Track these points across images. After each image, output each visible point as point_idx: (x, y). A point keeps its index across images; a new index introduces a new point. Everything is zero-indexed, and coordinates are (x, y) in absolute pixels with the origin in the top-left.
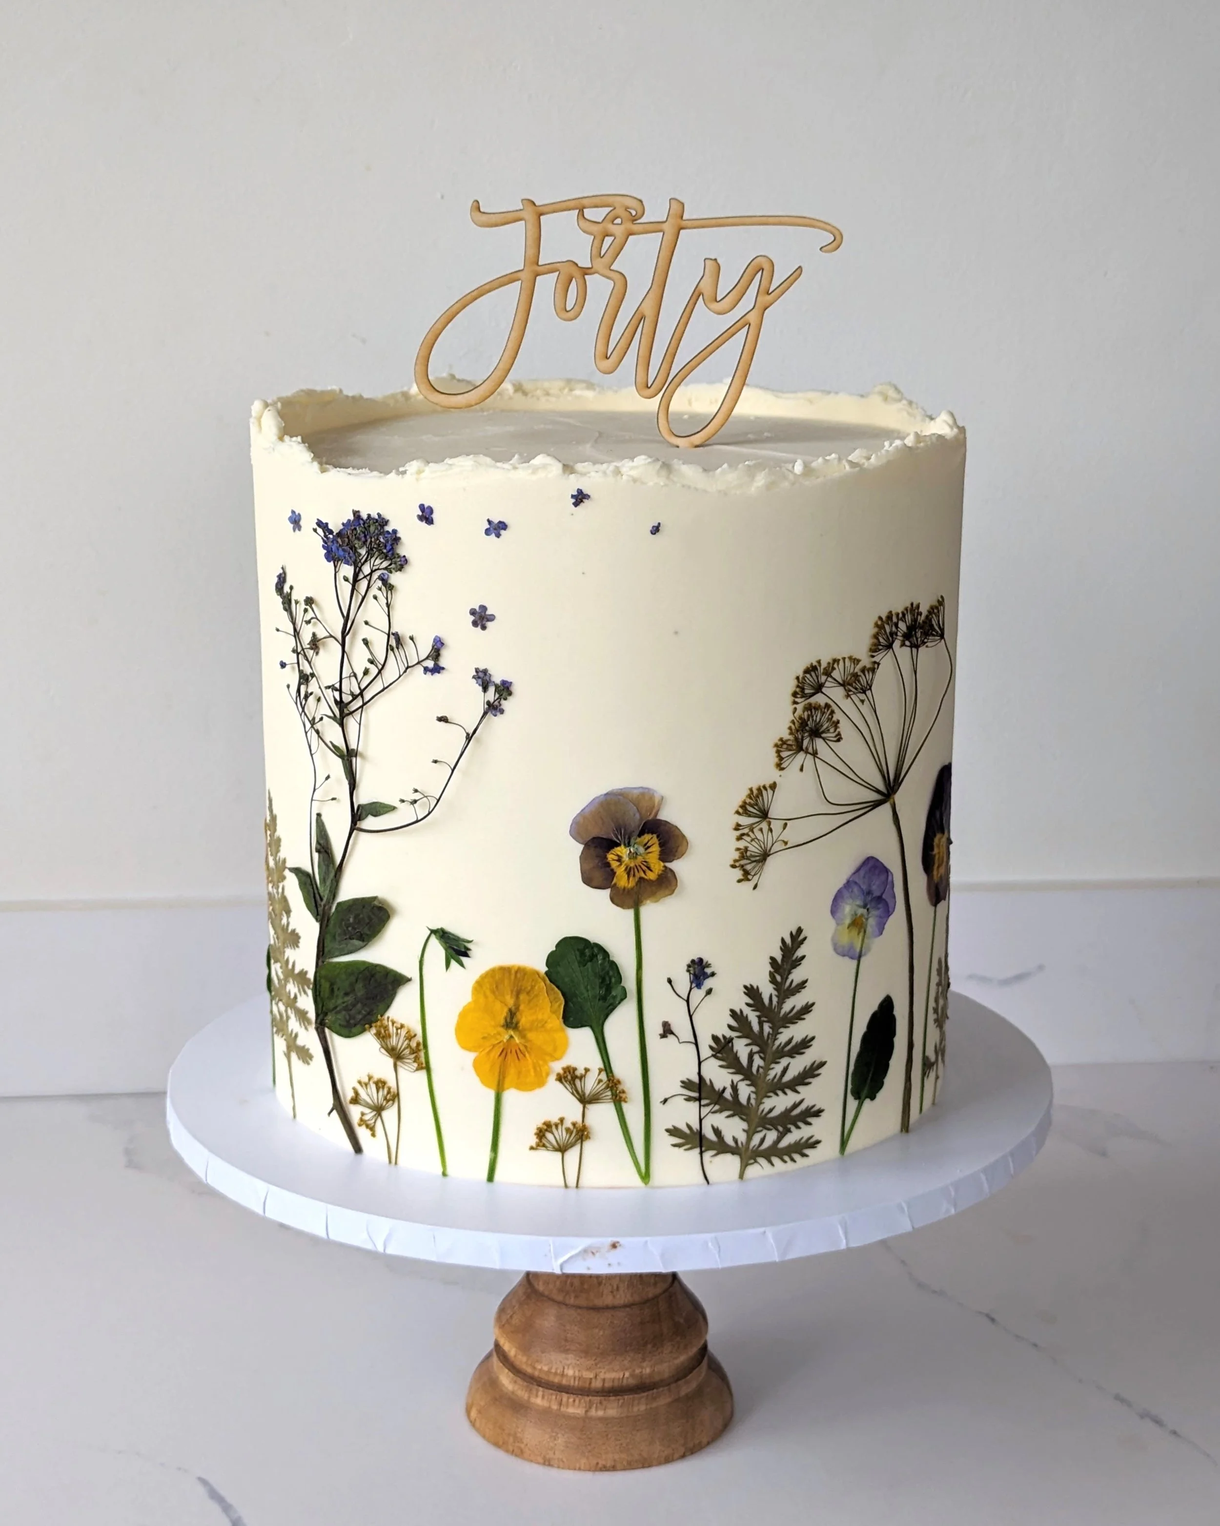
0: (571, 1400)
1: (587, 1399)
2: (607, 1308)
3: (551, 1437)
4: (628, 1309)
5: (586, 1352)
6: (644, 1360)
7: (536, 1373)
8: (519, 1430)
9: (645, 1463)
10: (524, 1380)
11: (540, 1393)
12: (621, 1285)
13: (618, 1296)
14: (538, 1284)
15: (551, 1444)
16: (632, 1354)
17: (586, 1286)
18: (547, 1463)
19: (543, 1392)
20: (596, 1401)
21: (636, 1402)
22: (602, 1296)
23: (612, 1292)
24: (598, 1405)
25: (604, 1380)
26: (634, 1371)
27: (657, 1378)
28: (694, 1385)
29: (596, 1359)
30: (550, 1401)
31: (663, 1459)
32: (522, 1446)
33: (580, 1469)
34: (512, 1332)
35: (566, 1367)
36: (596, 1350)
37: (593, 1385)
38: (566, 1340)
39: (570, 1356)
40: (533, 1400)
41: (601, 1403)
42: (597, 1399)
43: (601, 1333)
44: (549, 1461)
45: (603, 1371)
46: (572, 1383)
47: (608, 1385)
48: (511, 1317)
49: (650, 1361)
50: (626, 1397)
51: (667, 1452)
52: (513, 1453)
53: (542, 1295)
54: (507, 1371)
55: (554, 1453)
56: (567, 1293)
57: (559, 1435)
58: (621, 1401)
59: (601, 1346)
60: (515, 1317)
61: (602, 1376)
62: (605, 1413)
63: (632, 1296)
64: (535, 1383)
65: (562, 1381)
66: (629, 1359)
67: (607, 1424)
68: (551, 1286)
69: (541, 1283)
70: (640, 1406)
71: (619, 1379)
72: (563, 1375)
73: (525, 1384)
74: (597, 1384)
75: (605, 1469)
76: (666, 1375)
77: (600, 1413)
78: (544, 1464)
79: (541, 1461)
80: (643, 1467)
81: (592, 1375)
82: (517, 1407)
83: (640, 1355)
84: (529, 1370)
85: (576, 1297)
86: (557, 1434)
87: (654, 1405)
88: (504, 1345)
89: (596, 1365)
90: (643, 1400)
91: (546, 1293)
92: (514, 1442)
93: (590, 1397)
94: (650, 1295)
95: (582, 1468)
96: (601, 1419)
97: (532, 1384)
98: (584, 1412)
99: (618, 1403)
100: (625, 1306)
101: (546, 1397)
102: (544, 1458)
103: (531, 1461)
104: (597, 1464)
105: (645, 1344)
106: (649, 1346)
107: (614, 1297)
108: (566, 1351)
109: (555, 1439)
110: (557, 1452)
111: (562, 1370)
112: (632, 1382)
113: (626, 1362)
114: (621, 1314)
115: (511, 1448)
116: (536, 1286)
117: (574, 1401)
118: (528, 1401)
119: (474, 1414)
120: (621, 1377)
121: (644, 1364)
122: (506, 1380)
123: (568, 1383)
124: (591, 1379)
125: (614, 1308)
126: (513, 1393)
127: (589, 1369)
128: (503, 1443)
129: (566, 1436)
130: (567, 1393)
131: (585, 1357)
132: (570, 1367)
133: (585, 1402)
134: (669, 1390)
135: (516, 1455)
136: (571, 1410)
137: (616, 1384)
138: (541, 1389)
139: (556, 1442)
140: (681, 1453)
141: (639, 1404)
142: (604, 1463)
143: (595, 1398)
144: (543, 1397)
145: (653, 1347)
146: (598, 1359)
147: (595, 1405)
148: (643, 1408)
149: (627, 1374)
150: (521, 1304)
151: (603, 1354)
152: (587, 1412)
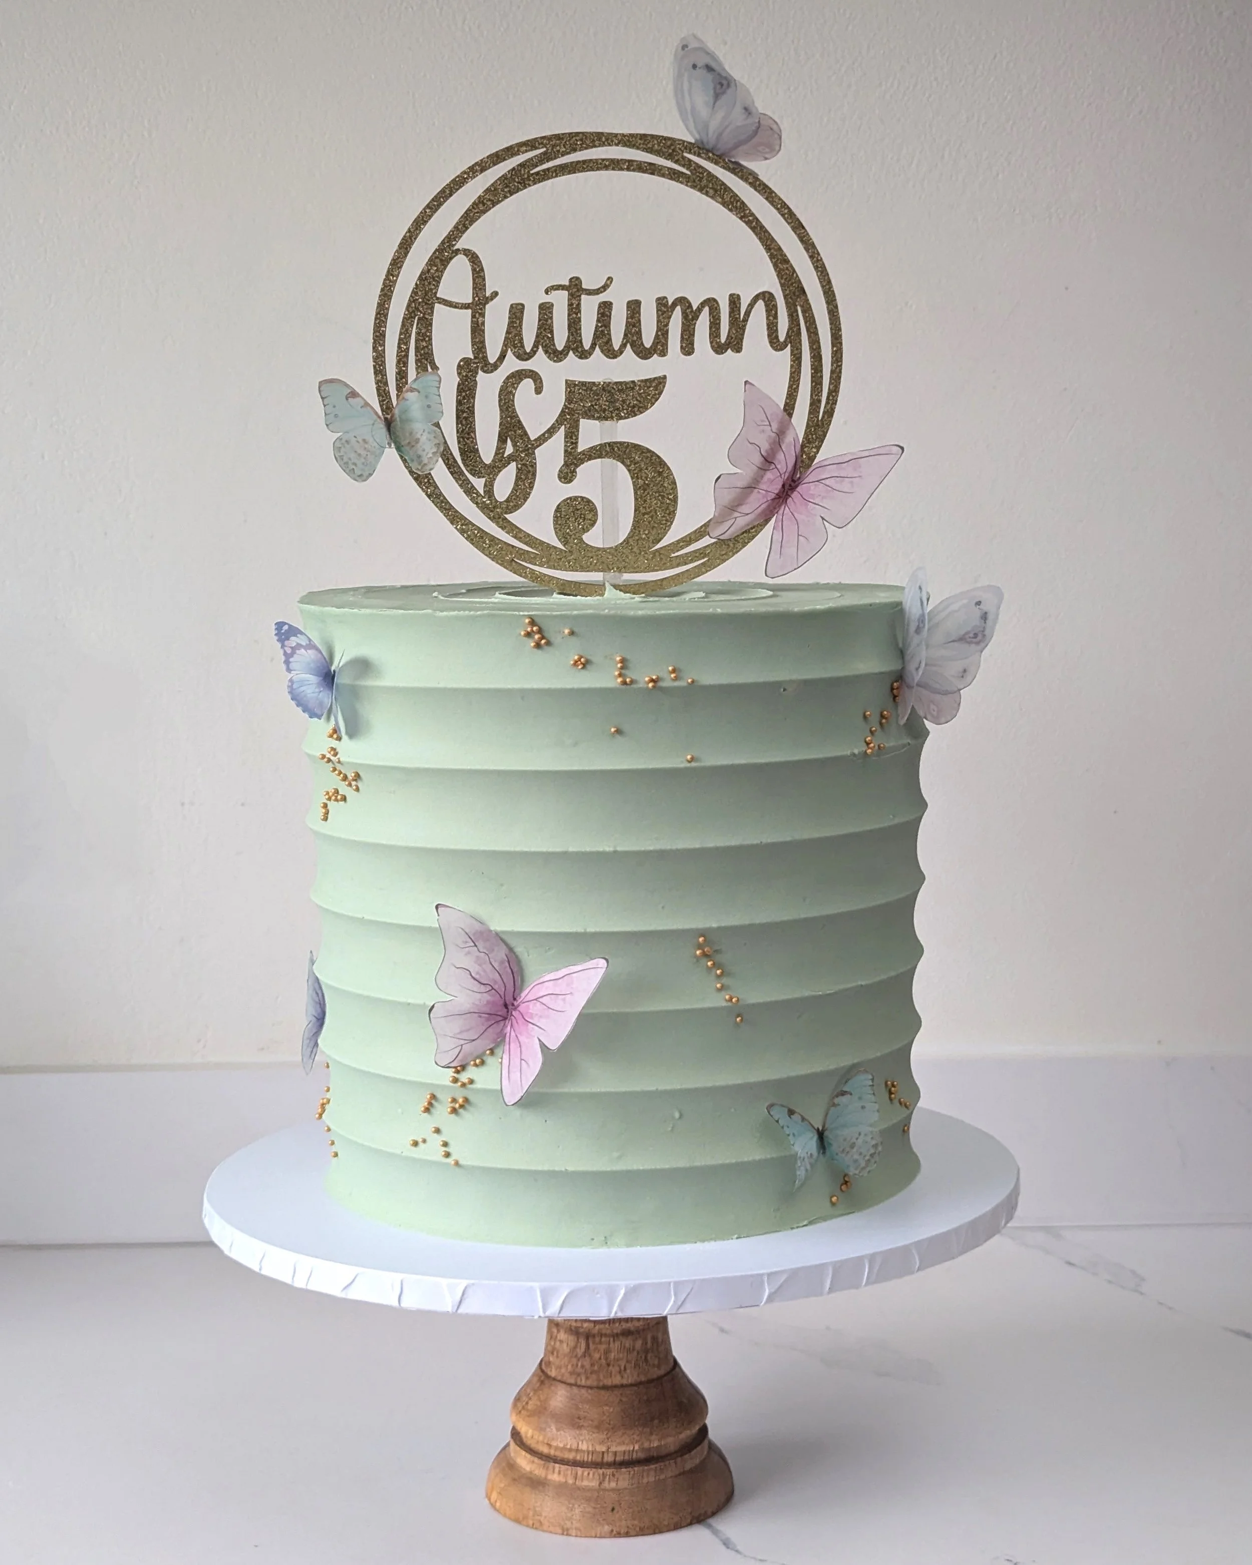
0: (586, 1474)
1: (601, 1471)
2: (616, 1387)
3: (568, 1508)
4: (636, 1388)
5: (598, 1428)
6: (651, 1434)
7: (552, 1452)
8: (538, 1504)
9: (656, 1529)
10: (541, 1458)
11: (557, 1470)
12: (628, 1366)
13: (626, 1376)
14: (551, 1371)
15: (569, 1515)
16: (640, 1429)
17: (596, 1368)
18: (565, 1532)
19: (560, 1467)
20: (608, 1473)
21: (645, 1474)
22: (611, 1376)
23: (620, 1372)
24: (611, 1476)
25: (615, 1453)
26: (642, 1444)
27: (664, 1452)
28: (697, 1461)
29: (607, 1434)
30: (565, 1476)
31: (672, 1526)
32: (542, 1519)
33: (596, 1537)
34: (529, 1416)
35: (580, 1443)
36: (608, 1426)
37: (605, 1459)
38: (579, 1418)
39: (584, 1432)
40: (550, 1477)
41: (614, 1475)
42: (609, 1472)
43: (611, 1410)
44: (568, 1530)
45: (614, 1444)
46: (586, 1459)
47: (619, 1459)
48: (527, 1403)
49: (657, 1435)
50: (636, 1469)
51: (676, 1519)
52: (533, 1527)
53: (554, 1379)
54: (524, 1453)
55: (572, 1523)
56: (579, 1375)
57: (576, 1506)
58: (632, 1473)
59: (612, 1422)
60: (530, 1402)
61: (613, 1449)
62: (617, 1484)
63: (638, 1376)
64: (552, 1461)
65: (576, 1457)
66: (638, 1432)
67: (620, 1494)
68: (563, 1370)
69: (553, 1370)
70: (649, 1475)
71: (629, 1451)
72: (577, 1450)
73: (543, 1462)
74: (609, 1458)
75: (619, 1535)
76: (672, 1448)
77: (613, 1485)
78: (563, 1534)
79: (560, 1531)
80: (654, 1533)
81: (604, 1449)
82: (536, 1484)
83: (648, 1430)
84: (545, 1450)
85: (587, 1378)
86: (573, 1505)
87: (662, 1477)
88: (521, 1429)
89: (608, 1439)
90: (652, 1473)
91: (559, 1378)
92: (534, 1516)
93: (603, 1470)
94: (655, 1376)
95: (598, 1535)
96: (613, 1490)
97: (549, 1462)
98: (598, 1483)
99: (629, 1474)
100: (632, 1385)
101: (562, 1473)
102: (563, 1530)
103: (551, 1532)
104: (612, 1531)
105: (652, 1419)
106: (656, 1422)
107: (622, 1377)
108: (580, 1427)
109: (572, 1510)
110: (574, 1522)
111: (576, 1445)
112: (641, 1455)
113: (635, 1436)
114: (628, 1391)
115: (531, 1522)
116: (549, 1373)
117: (589, 1474)
118: (546, 1478)
119: (494, 1496)
120: (632, 1449)
121: (653, 1437)
122: (524, 1462)
123: (582, 1459)
124: (603, 1453)
125: (622, 1386)
126: (531, 1472)
127: (602, 1443)
128: (524, 1518)
129: (582, 1507)
130: (582, 1467)
131: (597, 1433)
132: (584, 1442)
133: (599, 1475)
134: (676, 1463)
135: (536, 1528)
136: (585, 1483)
137: (626, 1457)
138: (557, 1465)
139: (573, 1513)
140: (689, 1521)
141: (648, 1475)
142: (618, 1530)
143: (607, 1470)
144: (559, 1473)
145: (660, 1422)
146: (609, 1434)
147: (608, 1477)
148: (652, 1479)
149: (637, 1447)
150: (535, 1391)
151: (614, 1429)
152: (600, 1483)
